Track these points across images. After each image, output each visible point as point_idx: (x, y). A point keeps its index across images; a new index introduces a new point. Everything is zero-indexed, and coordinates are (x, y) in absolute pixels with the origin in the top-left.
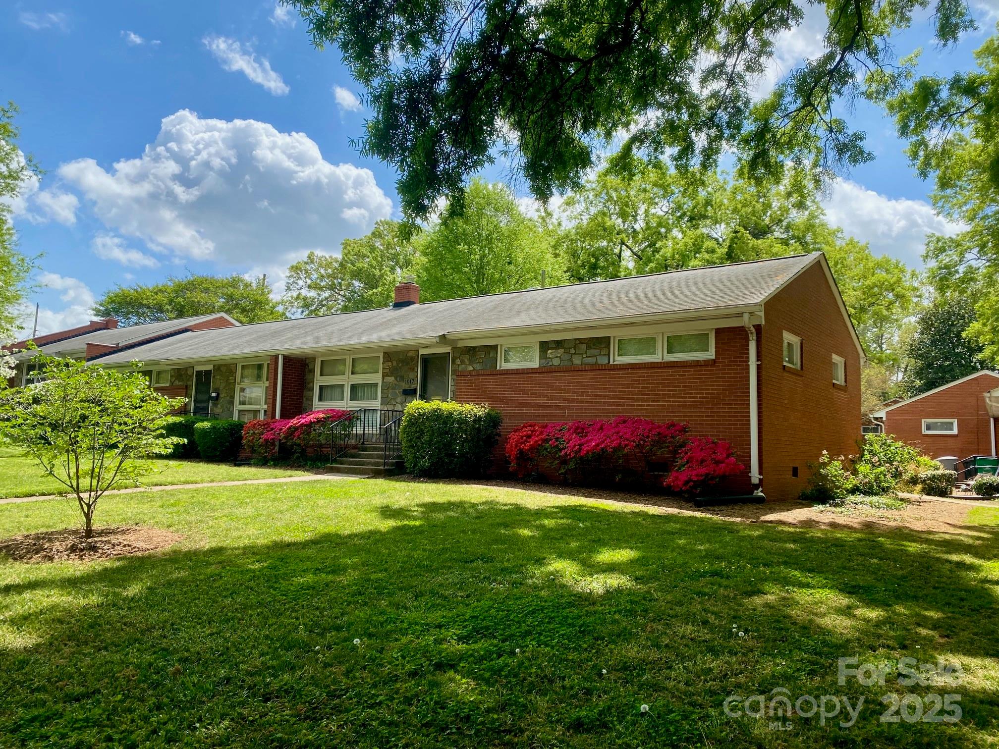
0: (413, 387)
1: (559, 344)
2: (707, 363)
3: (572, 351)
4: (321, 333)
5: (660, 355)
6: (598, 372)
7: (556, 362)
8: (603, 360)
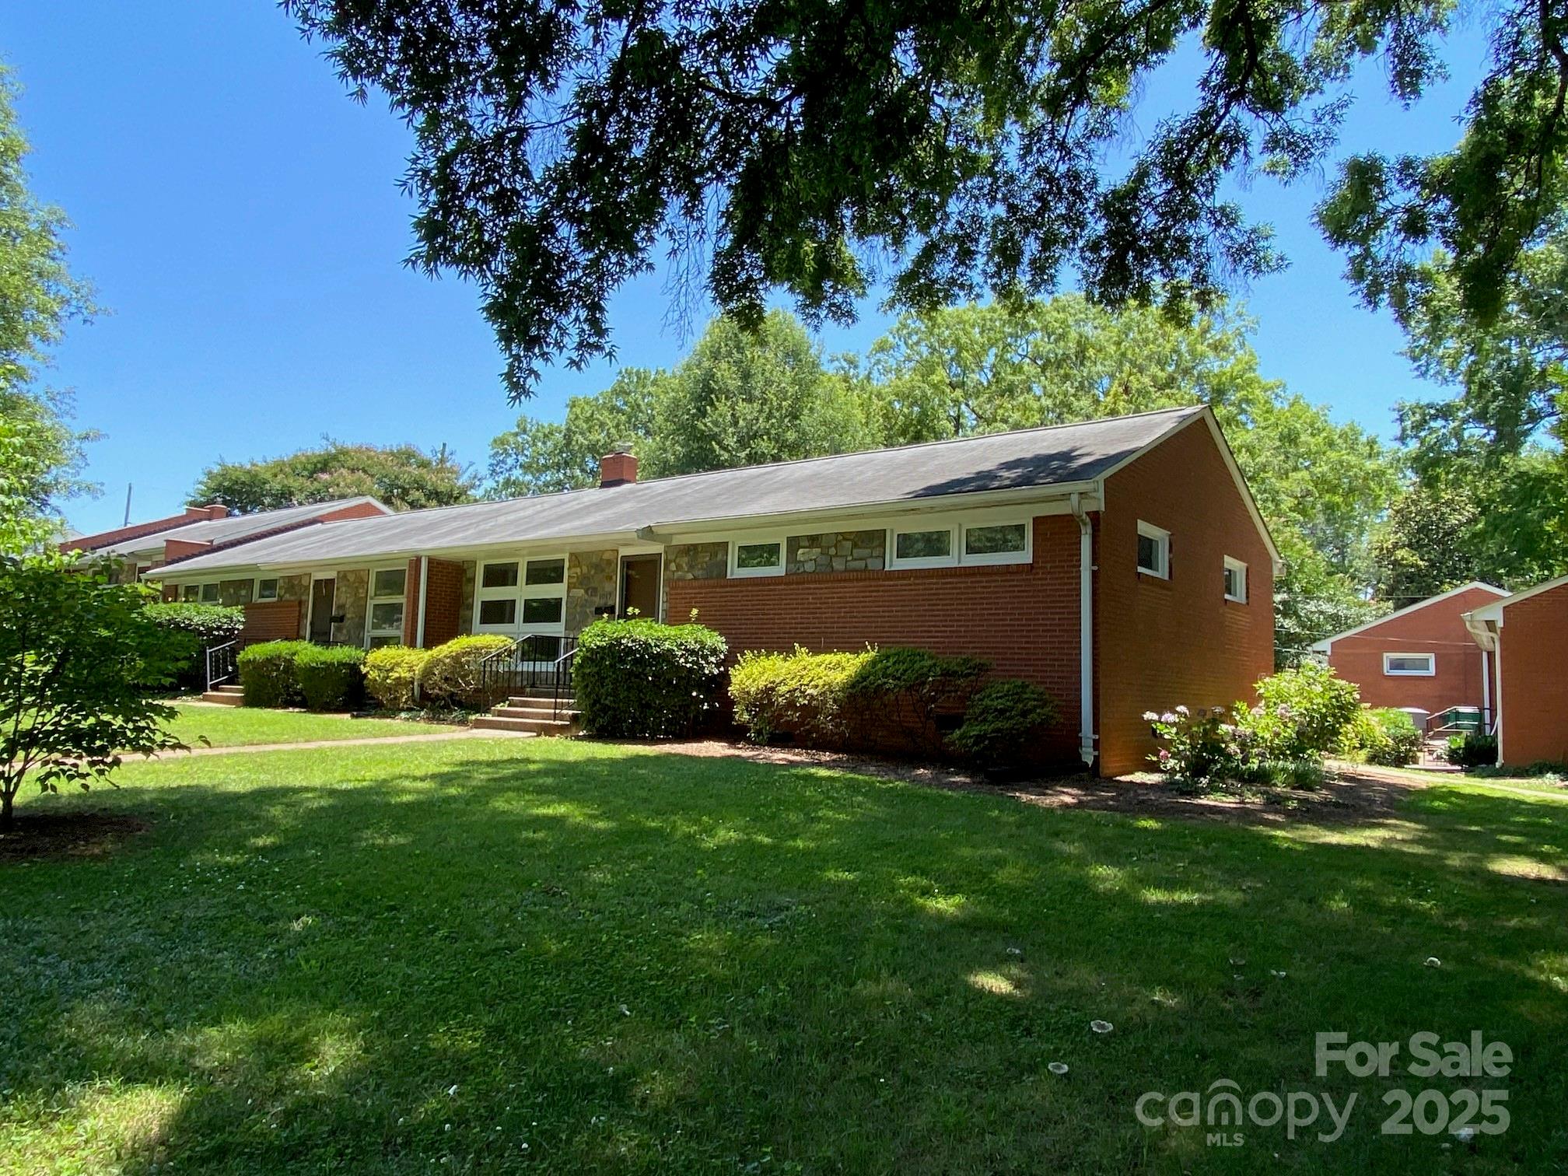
0: (610, 603)
1: (814, 540)
2: (1019, 569)
3: (832, 551)
4: (488, 526)
5: (956, 558)
6: (867, 583)
7: (809, 567)
8: (874, 564)
